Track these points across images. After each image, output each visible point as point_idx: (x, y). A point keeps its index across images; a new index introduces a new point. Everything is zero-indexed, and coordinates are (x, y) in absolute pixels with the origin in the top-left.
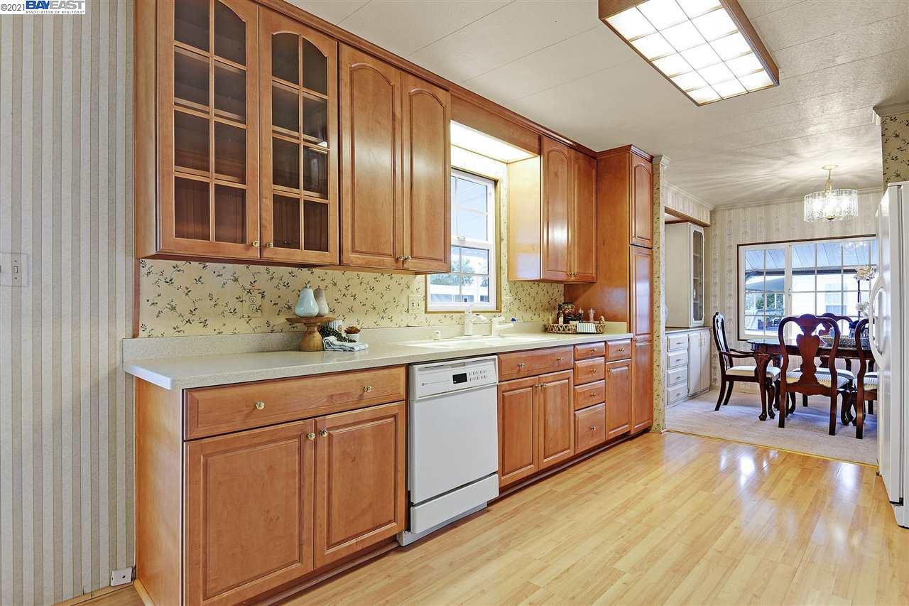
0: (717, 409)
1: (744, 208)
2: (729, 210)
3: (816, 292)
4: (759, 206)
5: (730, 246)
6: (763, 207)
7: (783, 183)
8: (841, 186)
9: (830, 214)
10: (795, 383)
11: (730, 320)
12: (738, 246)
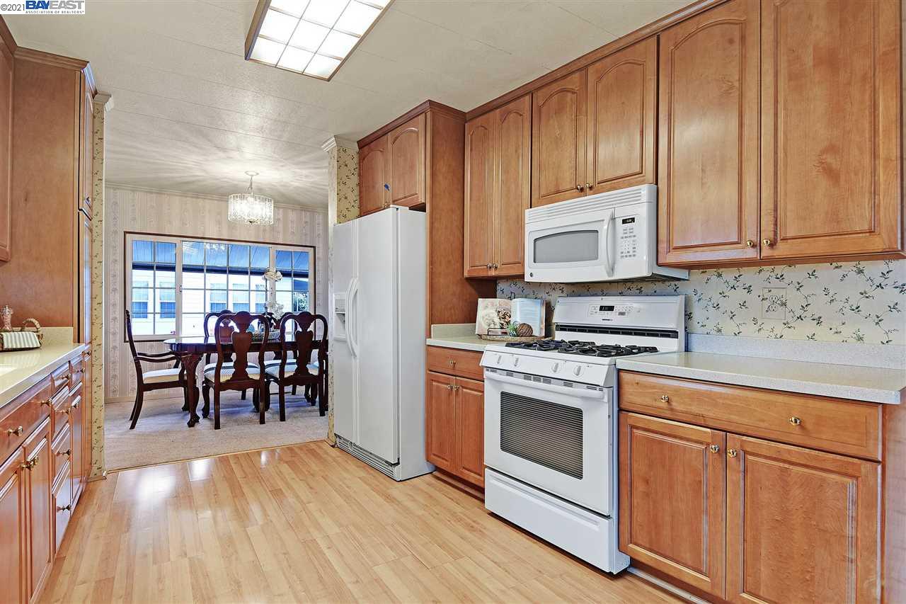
0: (133, 427)
1: (133, 191)
2: (115, 189)
3: (205, 289)
4: (151, 193)
5: (115, 232)
6: (154, 195)
7: (198, 176)
8: (262, 193)
9: (252, 218)
10: (228, 381)
11: (115, 319)
12: (126, 233)
